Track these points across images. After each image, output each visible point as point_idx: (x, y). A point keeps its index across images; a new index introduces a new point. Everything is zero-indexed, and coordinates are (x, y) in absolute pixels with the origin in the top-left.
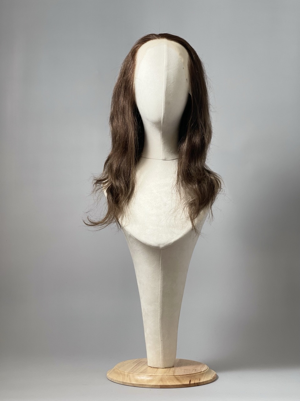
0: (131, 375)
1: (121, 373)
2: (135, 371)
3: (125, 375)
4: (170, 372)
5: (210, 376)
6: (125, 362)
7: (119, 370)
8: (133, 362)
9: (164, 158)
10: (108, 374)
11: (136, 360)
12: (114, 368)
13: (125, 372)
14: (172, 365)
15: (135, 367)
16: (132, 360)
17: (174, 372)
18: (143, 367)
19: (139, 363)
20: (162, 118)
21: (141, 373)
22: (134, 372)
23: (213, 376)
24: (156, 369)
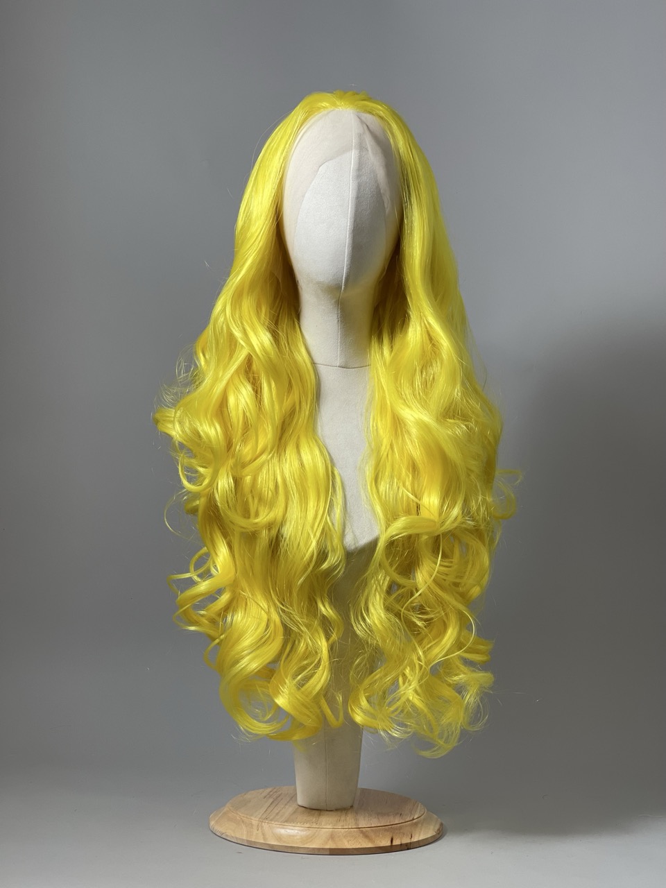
0: (265, 826)
1: (243, 822)
2: (274, 818)
3: (252, 825)
4: (348, 819)
5: (432, 827)
6: (245, 796)
7: (237, 814)
8: (264, 794)
9: (343, 364)
10: (212, 823)
11: (269, 790)
12: (226, 809)
13: (252, 818)
14: (350, 805)
15: (271, 808)
16: (261, 790)
18: (287, 807)
19: (277, 797)
20: (344, 279)
21: (286, 821)
22: (271, 820)
23: (437, 827)
24: (317, 812)
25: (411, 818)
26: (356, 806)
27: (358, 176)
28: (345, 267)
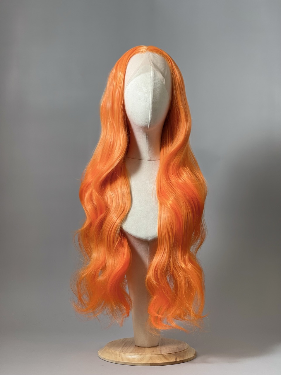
0: (122, 354)
1: (113, 353)
3: (117, 354)
5: (192, 353)
6: (113, 343)
7: (110, 350)
9: (149, 159)
10: (100, 354)
12: (105, 348)
13: (117, 351)
14: (157, 345)
15: (124, 347)
18: (131, 346)
19: (126, 342)
20: (149, 123)
21: (131, 352)
22: (125, 352)
24: (143, 349)
25: (184, 350)
26: (159, 345)
27: (154, 80)
28: (149, 118)
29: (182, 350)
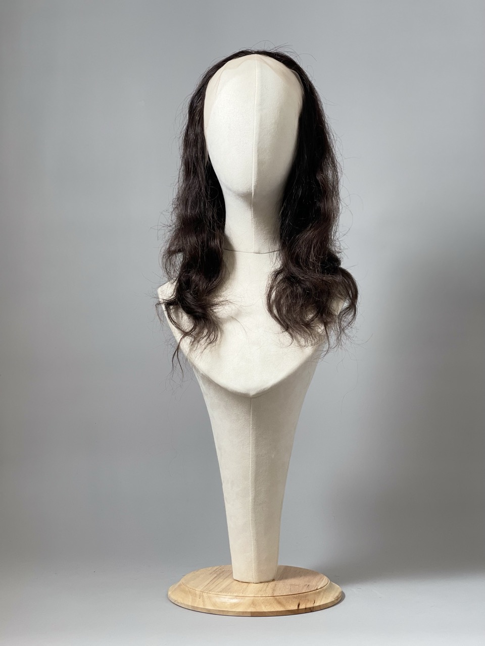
0: (205, 595)
1: (190, 592)
2: (212, 589)
3: (196, 594)
4: (268, 589)
6: (197, 573)
7: (187, 586)
8: (212, 571)
9: (257, 250)
10: (169, 593)
12: (180, 582)
13: (196, 589)
14: (271, 578)
15: (213, 581)
16: (210, 568)
17: (274, 590)
18: (225, 580)
19: (218, 575)
20: (253, 187)
21: (221, 592)
22: (210, 591)
23: (337, 594)
24: (246, 585)
26: (277, 578)
29: (313, 589)
